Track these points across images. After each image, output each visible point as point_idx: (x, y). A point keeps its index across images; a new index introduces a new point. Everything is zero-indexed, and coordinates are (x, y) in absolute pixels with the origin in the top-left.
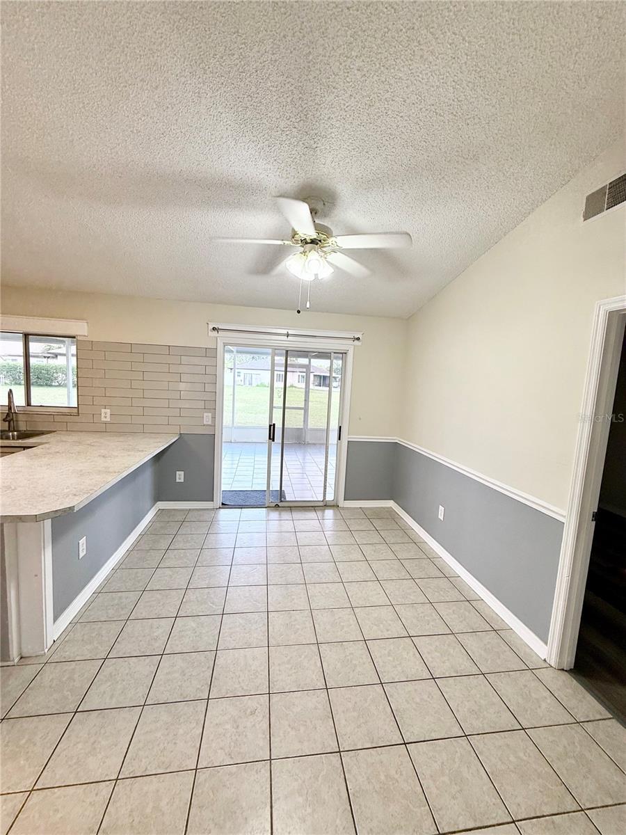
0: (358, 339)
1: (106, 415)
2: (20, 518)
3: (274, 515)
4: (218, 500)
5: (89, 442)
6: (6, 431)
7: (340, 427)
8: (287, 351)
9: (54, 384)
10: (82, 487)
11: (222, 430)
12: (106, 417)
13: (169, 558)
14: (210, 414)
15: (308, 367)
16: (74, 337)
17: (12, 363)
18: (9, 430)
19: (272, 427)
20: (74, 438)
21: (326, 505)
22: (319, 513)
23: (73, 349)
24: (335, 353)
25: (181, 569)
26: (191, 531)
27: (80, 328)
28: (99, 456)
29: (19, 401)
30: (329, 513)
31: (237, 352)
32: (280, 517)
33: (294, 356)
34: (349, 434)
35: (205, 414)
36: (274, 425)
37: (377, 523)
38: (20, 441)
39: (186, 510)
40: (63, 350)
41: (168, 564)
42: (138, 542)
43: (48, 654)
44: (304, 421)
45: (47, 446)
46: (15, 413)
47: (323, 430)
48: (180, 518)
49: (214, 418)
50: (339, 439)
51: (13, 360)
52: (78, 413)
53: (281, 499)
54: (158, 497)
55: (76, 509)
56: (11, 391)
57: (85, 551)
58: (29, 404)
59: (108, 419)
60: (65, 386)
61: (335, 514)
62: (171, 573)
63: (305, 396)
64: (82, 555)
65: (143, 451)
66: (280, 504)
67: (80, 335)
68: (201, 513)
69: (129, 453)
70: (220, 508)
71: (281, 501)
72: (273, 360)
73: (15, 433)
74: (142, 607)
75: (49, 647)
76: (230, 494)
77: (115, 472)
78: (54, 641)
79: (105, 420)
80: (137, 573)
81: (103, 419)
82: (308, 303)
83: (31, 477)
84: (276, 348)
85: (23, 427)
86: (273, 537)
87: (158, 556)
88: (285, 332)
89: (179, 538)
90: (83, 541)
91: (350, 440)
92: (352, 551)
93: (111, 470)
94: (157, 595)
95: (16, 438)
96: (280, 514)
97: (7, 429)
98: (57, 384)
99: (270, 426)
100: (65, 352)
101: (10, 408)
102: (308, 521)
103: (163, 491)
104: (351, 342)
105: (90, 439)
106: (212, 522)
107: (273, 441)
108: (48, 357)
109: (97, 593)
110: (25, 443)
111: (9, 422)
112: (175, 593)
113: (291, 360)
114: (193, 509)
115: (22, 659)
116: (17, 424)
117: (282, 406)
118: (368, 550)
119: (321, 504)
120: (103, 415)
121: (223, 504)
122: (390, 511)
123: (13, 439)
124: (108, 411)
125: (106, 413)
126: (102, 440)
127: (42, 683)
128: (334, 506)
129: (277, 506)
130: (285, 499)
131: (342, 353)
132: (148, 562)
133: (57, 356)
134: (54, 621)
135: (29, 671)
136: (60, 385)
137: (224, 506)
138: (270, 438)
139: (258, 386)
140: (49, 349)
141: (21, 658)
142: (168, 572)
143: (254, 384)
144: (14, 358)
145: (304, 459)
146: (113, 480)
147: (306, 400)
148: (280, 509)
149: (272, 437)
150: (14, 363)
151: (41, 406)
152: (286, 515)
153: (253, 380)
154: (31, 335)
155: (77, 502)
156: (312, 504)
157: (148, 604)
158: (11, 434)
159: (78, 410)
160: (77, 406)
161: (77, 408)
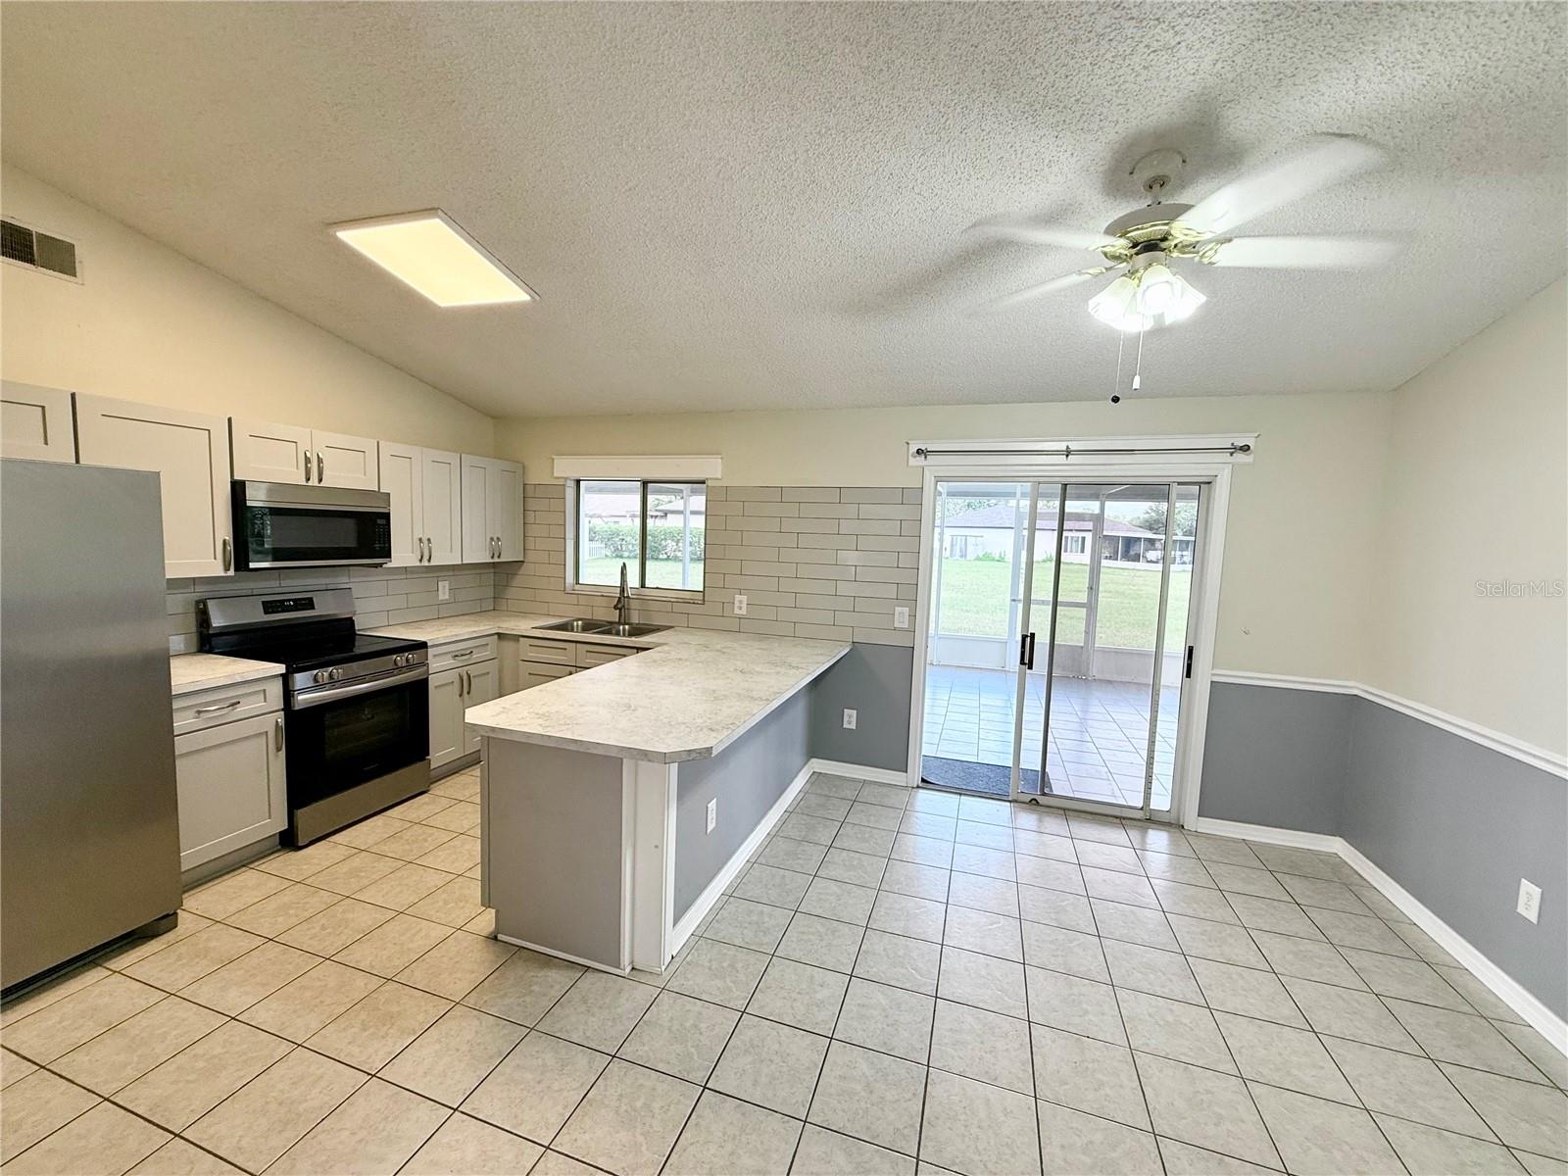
0: (1246, 449)
1: (741, 604)
2: (645, 755)
3: (1028, 819)
4: (915, 774)
5: (719, 647)
6: (616, 623)
7: (1191, 650)
8: (1065, 486)
9: (661, 556)
10: (719, 718)
11: (927, 642)
12: (740, 608)
13: (834, 863)
14: (906, 610)
15: (1099, 519)
16: (703, 482)
17: (614, 527)
18: (619, 623)
19: (1028, 641)
20: (697, 639)
21: (1148, 820)
22: (1134, 834)
23: (698, 502)
24: (1179, 483)
25: (855, 889)
26: (869, 821)
27: (710, 468)
28: (736, 670)
29: (633, 581)
30: (1158, 839)
31: (950, 494)
32: (1039, 827)
33: (1079, 497)
34: (1213, 669)
35: (898, 609)
36: (1033, 635)
37: (1297, 886)
38: (633, 639)
39: (859, 781)
40: (678, 504)
41: (833, 874)
42: (783, 822)
43: (666, 976)
44: (1087, 633)
45: (666, 648)
46: (628, 597)
47: (1141, 654)
48: (850, 794)
49: (913, 616)
50: (1188, 675)
51: (615, 522)
52: (704, 600)
53: (1042, 789)
54: (814, 750)
55: (715, 753)
56: (624, 564)
57: (714, 821)
58: (643, 586)
59: (744, 612)
60: (676, 559)
61: (1173, 842)
62: (839, 892)
63: (1091, 579)
64: (710, 827)
65: (798, 668)
66: (1042, 800)
67: (711, 479)
68: (885, 790)
69: (778, 669)
70: (918, 787)
71: (1044, 794)
72: (1034, 507)
73: (627, 627)
74: (794, 939)
75: (666, 964)
76: (938, 763)
77: (762, 700)
78: (673, 957)
79: (740, 612)
80: (784, 877)
81: (737, 611)
82: (1137, 379)
83: (653, 694)
84: (1042, 480)
85: (635, 619)
86: (1027, 867)
87: (818, 855)
88: (1062, 446)
89: (847, 830)
90: (712, 805)
91: (1216, 679)
92: (1231, 940)
93: (755, 694)
94: (818, 926)
96: (1040, 821)
97: (617, 620)
98: (665, 556)
99: (1024, 638)
100: (681, 508)
101: (623, 589)
102: (1107, 847)
103: (822, 741)
104: (1225, 457)
105: (719, 642)
106: (906, 812)
107: (1030, 668)
108: (656, 517)
109: (729, 895)
110: (640, 642)
111: (620, 609)
112: (846, 929)
113: (1072, 506)
114: (871, 782)
115: (634, 972)
116: (629, 613)
117: (1051, 598)
118: (1274, 947)
119: (1139, 815)
120: (737, 604)
121: (923, 780)
122: (1337, 864)
123: (624, 635)
124: (744, 598)
125: (741, 602)
126: (735, 645)
127: (658, 1019)
128: (1172, 824)
129: (1034, 802)
130: (1051, 790)
131: (1199, 484)
132: (800, 861)
133: (666, 515)
134: (674, 926)
135: (642, 994)
136: (668, 559)
137: (925, 785)
138: (1022, 662)
139: (978, 559)
140: (658, 505)
141: (633, 968)
142: (833, 887)
143: (971, 556)
144: (616, 519)
145: (1085, 712)
146: (761, 712)
147: (1093, 589)
148: (1039, 808)
149: (1027, 660)
150: (616, 526)
151: (657, 588)
152: (1053, 824)
153: (970, 548)
154: (651, 482)
155: (717, 741)
156: (1117, 812)
157: (805, 937)
158: (621, 627)
159: (704, 596)
160: (702, 590)
161: (703, 592)
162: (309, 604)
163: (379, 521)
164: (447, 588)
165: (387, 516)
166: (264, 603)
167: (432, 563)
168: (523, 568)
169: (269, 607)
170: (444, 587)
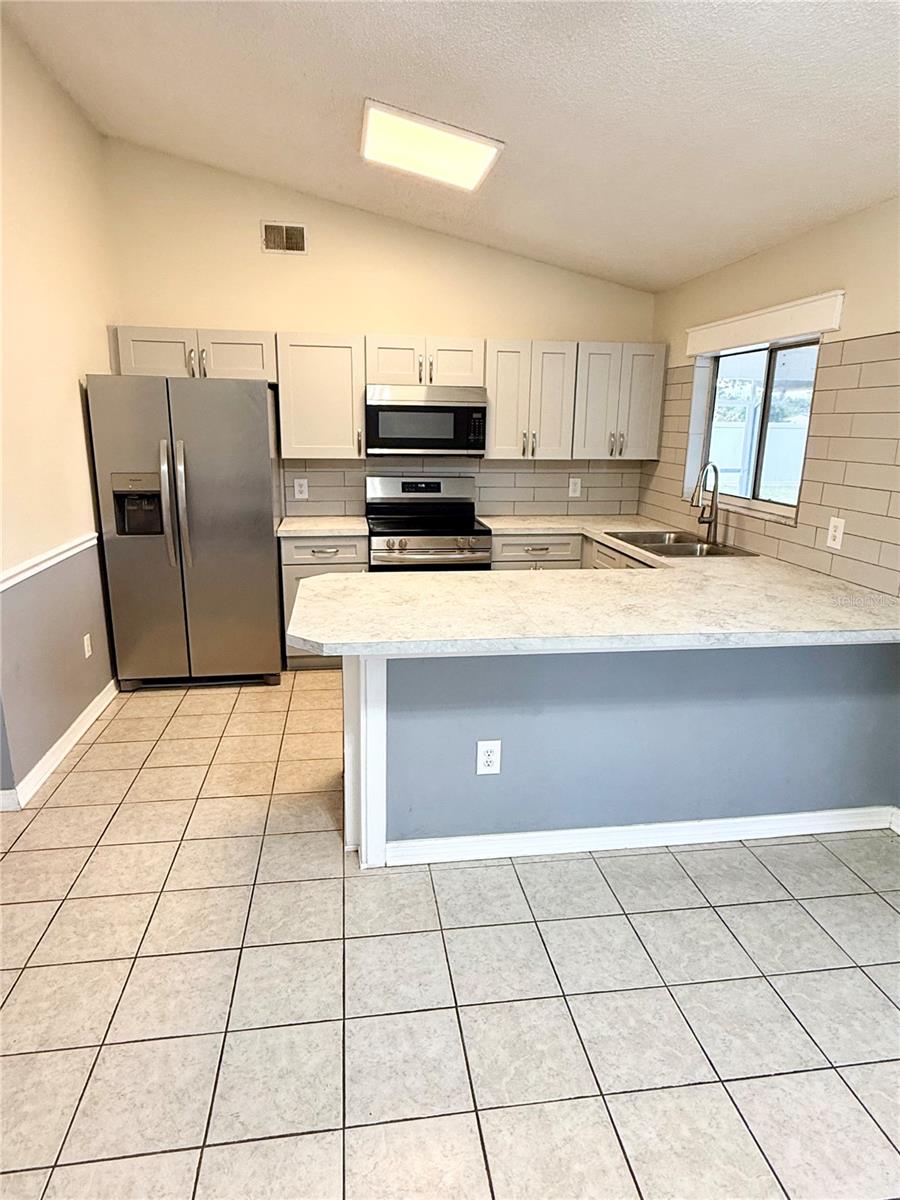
1: (836, 532)
12: (835, 539)
52: (796, 523)
57: (496, 767)
58: (755, 495)
59: (838, 545)
67: (827, 332)
78: (385, 866)
79: (834, 545)
81: (830, 543)
90: (490, 747)
95: (704, 553)
120: (831, 531)
123: (701, 554)
124: (841, 523)
125: (836, 528)
158: (699, 546)
159: (797, 512)
160: (796, 504)
161: (797, 507)
162: (436, 488)
163: (475, 416)
164: (579, 485)
165: (483, 411)
166: (403, 484)
167: (537, 457)
168: (659, 468)
169: (406, 487)
170: (575, 484)
